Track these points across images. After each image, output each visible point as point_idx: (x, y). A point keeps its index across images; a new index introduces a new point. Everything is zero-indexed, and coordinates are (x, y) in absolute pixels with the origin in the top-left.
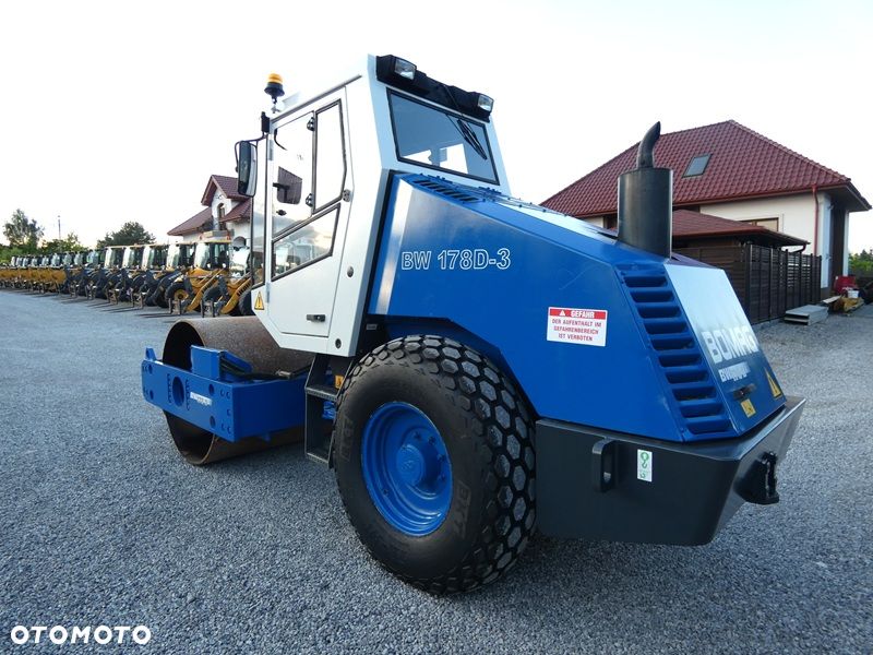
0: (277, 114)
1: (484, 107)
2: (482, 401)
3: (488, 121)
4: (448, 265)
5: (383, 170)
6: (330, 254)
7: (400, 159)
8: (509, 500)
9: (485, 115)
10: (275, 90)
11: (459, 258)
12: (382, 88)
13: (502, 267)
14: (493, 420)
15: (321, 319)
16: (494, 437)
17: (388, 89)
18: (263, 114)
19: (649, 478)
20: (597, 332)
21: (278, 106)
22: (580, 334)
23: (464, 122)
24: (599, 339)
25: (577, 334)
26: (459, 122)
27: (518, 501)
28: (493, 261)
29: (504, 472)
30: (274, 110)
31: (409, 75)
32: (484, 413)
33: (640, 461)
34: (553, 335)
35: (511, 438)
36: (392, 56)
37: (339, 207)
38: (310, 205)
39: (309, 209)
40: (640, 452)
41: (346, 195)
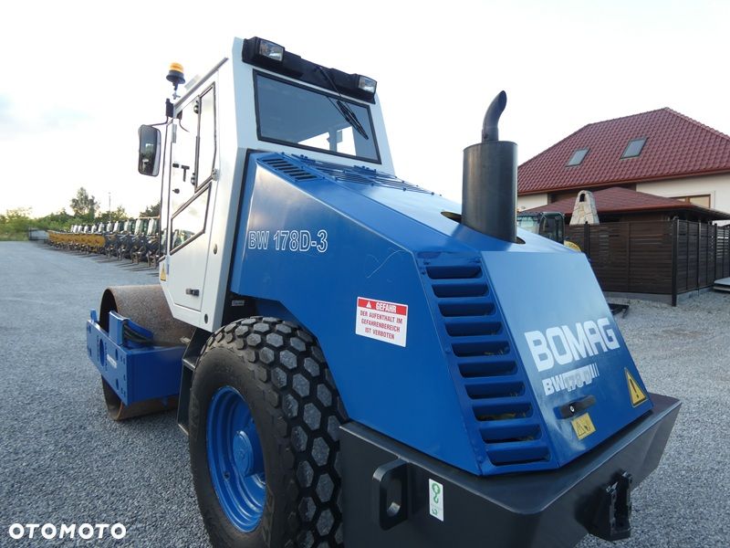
0: (178, 100)
1: (367, 88)
2: (290, 397)
3: (374, 103)
4: (281, 246)
5: (239, 149)
6: (203, 232)
7: (261, 138)
8: (311, 513)
9: (370, 97)
10: (176, 77)
11: (289, 239)
12: (248, 70)
13: (322, 250)
14: (299, 419)
15: (195, 293)
16: (298, 440)
17: (254, 70)
18: (168, 100)
19: (440, 516)
20: (398, 329)
21: (178, 92)
22: (383, 330)
23: (343, 103)
24: (400, 339)
25: (381, 329)
26: (339, 103)
27: (323, 514)
28: (313, 244)
29: (305, 481)
30: (175, 96)
31: (275, 55)
32: (290, 411)
33: (432, 494)
34: (360, 330)
35: (319, 441)
36: (256, 38)
37: (210, 186)
38: (193, 184)
39: (193, 187)
40: (431, 482)
41: (215, 175)
